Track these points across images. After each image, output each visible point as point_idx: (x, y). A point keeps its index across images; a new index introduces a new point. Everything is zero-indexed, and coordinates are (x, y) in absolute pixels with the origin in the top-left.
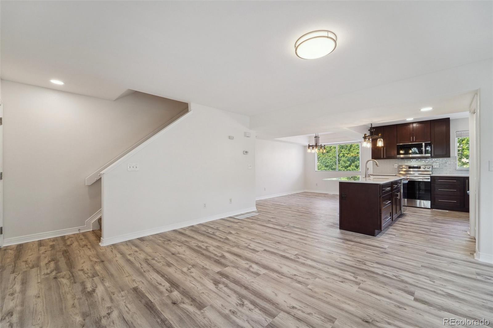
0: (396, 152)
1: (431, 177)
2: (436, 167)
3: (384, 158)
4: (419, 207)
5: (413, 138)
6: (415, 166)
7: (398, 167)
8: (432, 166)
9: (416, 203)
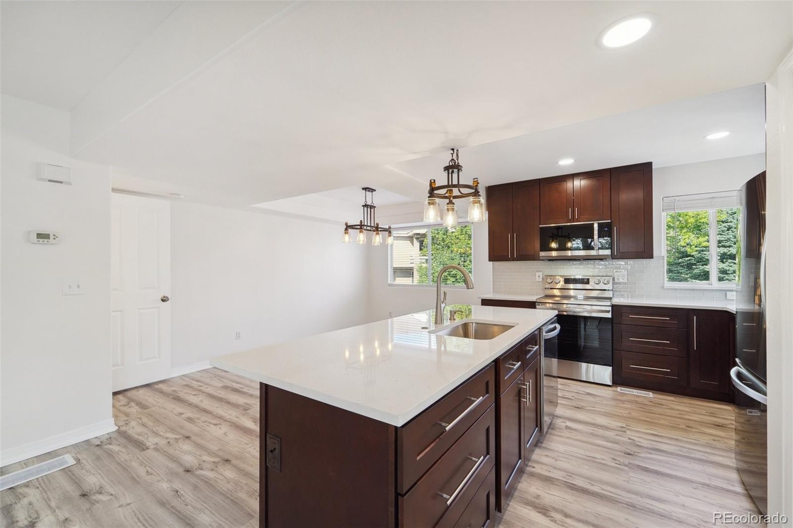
0: (537, 245)
1: (613, 306)
2: (621, 280)
3: (513, 259)
4: (585, 380)
5: (573, 212)
6: (577, 277)
7: (543, 278)
8: (614, 279)
9: (579, 369)
